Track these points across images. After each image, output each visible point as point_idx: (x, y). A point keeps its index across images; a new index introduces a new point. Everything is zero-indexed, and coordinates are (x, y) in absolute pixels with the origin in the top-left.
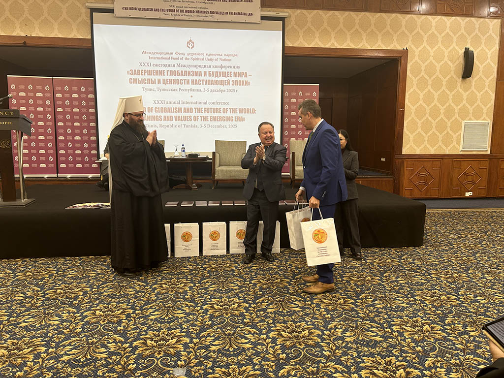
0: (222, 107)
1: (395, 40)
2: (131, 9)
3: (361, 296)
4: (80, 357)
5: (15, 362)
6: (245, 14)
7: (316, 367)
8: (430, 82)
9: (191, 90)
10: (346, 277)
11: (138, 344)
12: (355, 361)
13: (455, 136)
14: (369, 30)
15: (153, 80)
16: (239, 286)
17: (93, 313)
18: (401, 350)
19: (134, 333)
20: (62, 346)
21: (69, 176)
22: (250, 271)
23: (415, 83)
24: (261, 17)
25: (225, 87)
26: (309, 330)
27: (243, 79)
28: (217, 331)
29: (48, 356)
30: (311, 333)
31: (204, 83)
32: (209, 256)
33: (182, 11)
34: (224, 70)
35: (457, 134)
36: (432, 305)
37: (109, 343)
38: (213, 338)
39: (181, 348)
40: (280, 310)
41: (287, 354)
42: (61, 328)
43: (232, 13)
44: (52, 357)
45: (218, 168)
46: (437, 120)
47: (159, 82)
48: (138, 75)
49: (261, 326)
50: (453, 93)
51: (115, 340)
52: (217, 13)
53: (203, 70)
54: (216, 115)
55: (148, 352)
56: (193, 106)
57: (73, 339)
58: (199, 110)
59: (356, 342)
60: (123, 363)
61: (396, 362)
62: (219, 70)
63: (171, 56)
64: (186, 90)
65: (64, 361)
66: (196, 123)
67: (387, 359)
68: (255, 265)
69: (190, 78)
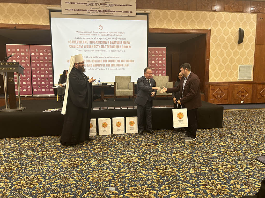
0: (117, 59)
1: (204, 25)
2: (70, 10)
3: (195, 152)
4: (62, 183)
5: (30, 187)
6: (128, 12)
7: (178, 185)
8: (222, 46)
9: (101, 51)
10: (186, 143)
11: (89, 177)
12: (197, 182)
13: (235, 73)
14: (191, 20)
15: (82, 46)
16: (134, 149)
17: (63, 163)
18: (218, 176)
19: (86, 172)
20: (52, 178)
21: (38, 95)
22: (138, 141)
23: (214, 46)
24: (136, 13)
25: (119, 49)
26: (172, 169)
27: (128, 45)
28: (127, 170)
29: (46, 183)
30: (173, 170)
31: (108, 47)
32: (116, 135)
33: (96, 11)
34: (118, 40)
35: (236, 71)
36: (230, 156)
37: (75, 176)
38: (126, 173)
39: (111, 178)
40: (156, 160)
41: (163, 180)
42: (49, 170)
43: (122, 12)
44: (48, 184)
45: (117, 90)
46: (226, 65)
47: (85, 47)
48: (74, 43)
49: (148, 167)
50: (234, 51)
51: (78, 175)
52: (114, 11)
53: (107, 41)
54: (114, 63)
55: (95, 180)
56: (102, 59)
57: (57, 175)
58: (105, 61)
59: (195, 173)
60: (84, 185)
61: (216, 182)
62: (115, 40)
63: (91, 33)
64: (99, 51)
65: (54, 186)
66: (104, 68)
67: (212, 181)
68: (140, 139)
69: (101, 45)
